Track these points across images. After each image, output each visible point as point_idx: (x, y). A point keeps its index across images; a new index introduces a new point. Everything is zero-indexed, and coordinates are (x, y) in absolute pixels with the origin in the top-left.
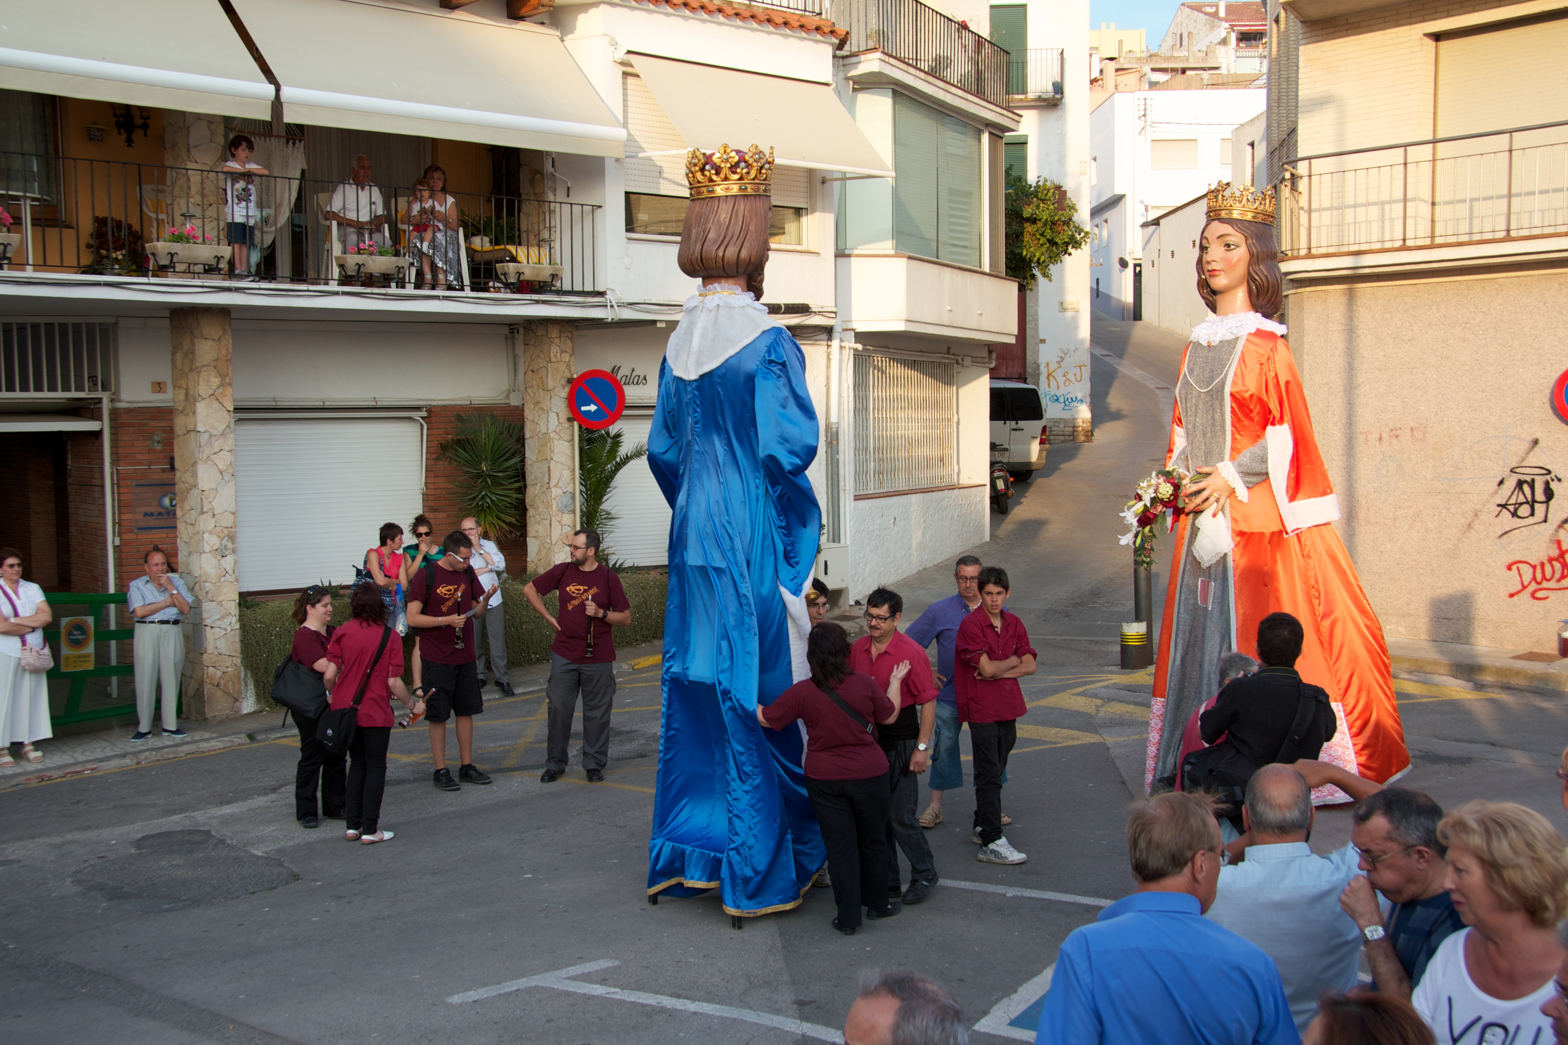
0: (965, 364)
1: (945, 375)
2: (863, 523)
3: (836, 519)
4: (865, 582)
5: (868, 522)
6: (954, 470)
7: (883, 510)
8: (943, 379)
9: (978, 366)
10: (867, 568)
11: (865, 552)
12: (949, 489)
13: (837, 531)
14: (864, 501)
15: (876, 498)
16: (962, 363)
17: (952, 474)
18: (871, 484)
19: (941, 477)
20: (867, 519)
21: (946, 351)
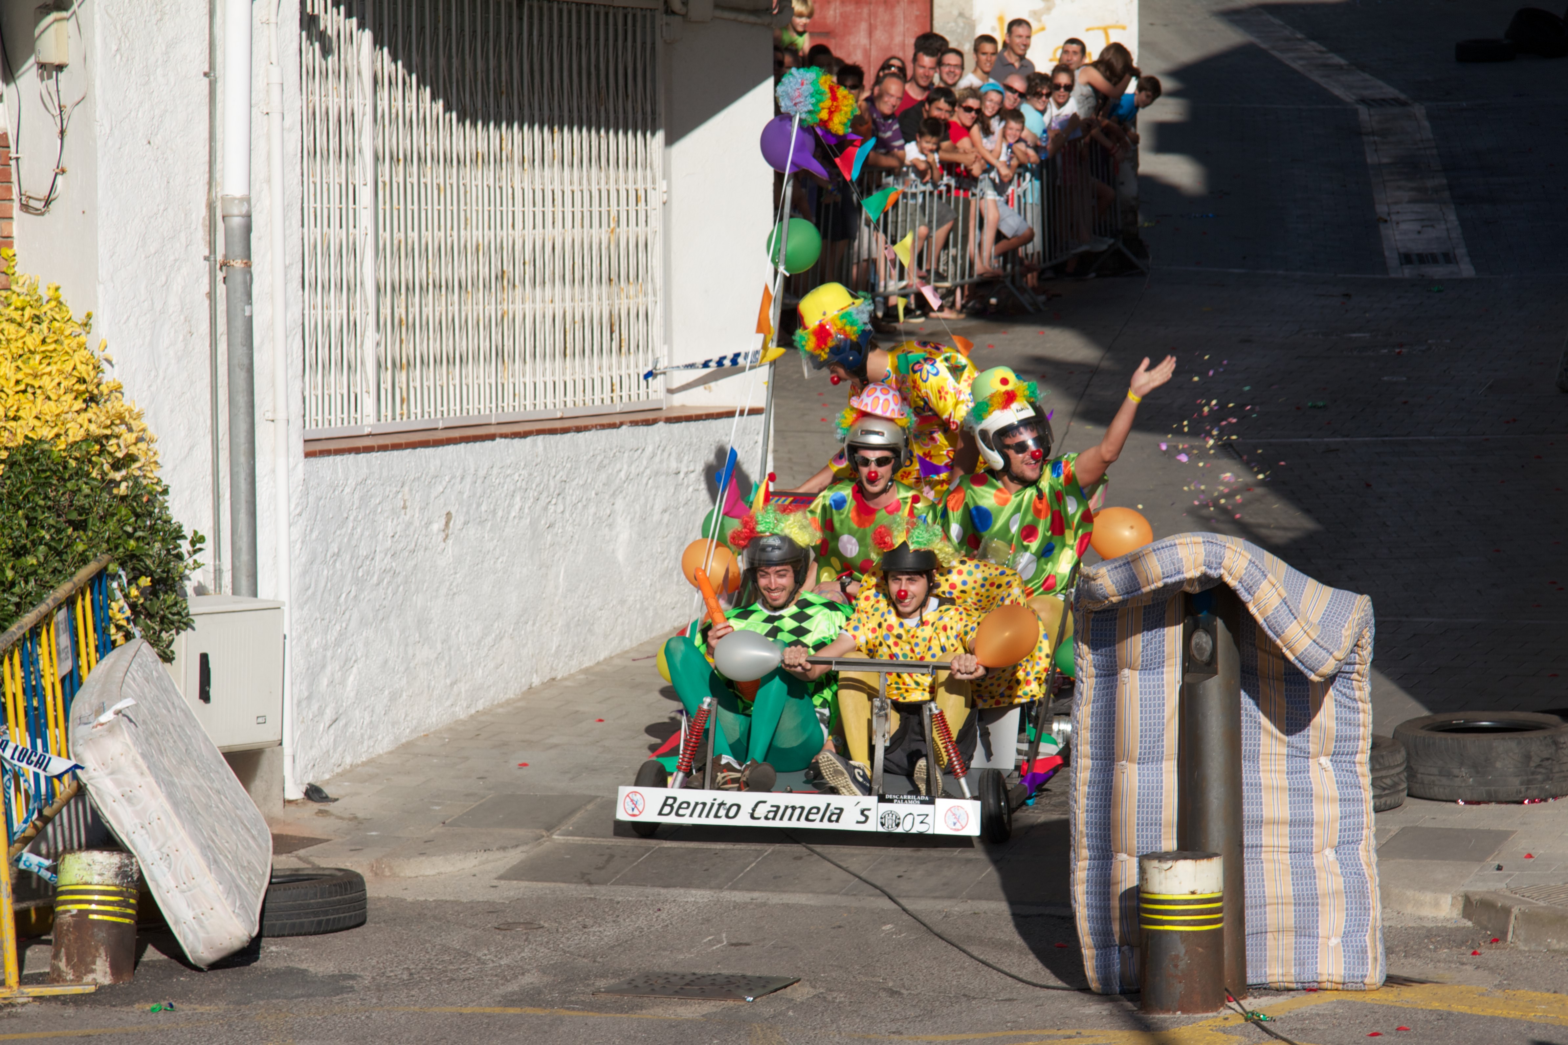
0: (694, 15)
1: (625, 48)
2: (338, 532)
3: (243, 517)
4: (342, 723)
5: (354, 528)
6: (656, 361)
7: (406, 489)
8: (620, 60)
9: (735, 20)
10: (351, 678)
11: (344, 625)
12: (635, 423)
13: (245, 557)
14: (338, 458)
15: (383, 448)
16: (683, 11)
17: (649, 375)
18: (368, 404)
19: (612, 385)
20: (351, 518)
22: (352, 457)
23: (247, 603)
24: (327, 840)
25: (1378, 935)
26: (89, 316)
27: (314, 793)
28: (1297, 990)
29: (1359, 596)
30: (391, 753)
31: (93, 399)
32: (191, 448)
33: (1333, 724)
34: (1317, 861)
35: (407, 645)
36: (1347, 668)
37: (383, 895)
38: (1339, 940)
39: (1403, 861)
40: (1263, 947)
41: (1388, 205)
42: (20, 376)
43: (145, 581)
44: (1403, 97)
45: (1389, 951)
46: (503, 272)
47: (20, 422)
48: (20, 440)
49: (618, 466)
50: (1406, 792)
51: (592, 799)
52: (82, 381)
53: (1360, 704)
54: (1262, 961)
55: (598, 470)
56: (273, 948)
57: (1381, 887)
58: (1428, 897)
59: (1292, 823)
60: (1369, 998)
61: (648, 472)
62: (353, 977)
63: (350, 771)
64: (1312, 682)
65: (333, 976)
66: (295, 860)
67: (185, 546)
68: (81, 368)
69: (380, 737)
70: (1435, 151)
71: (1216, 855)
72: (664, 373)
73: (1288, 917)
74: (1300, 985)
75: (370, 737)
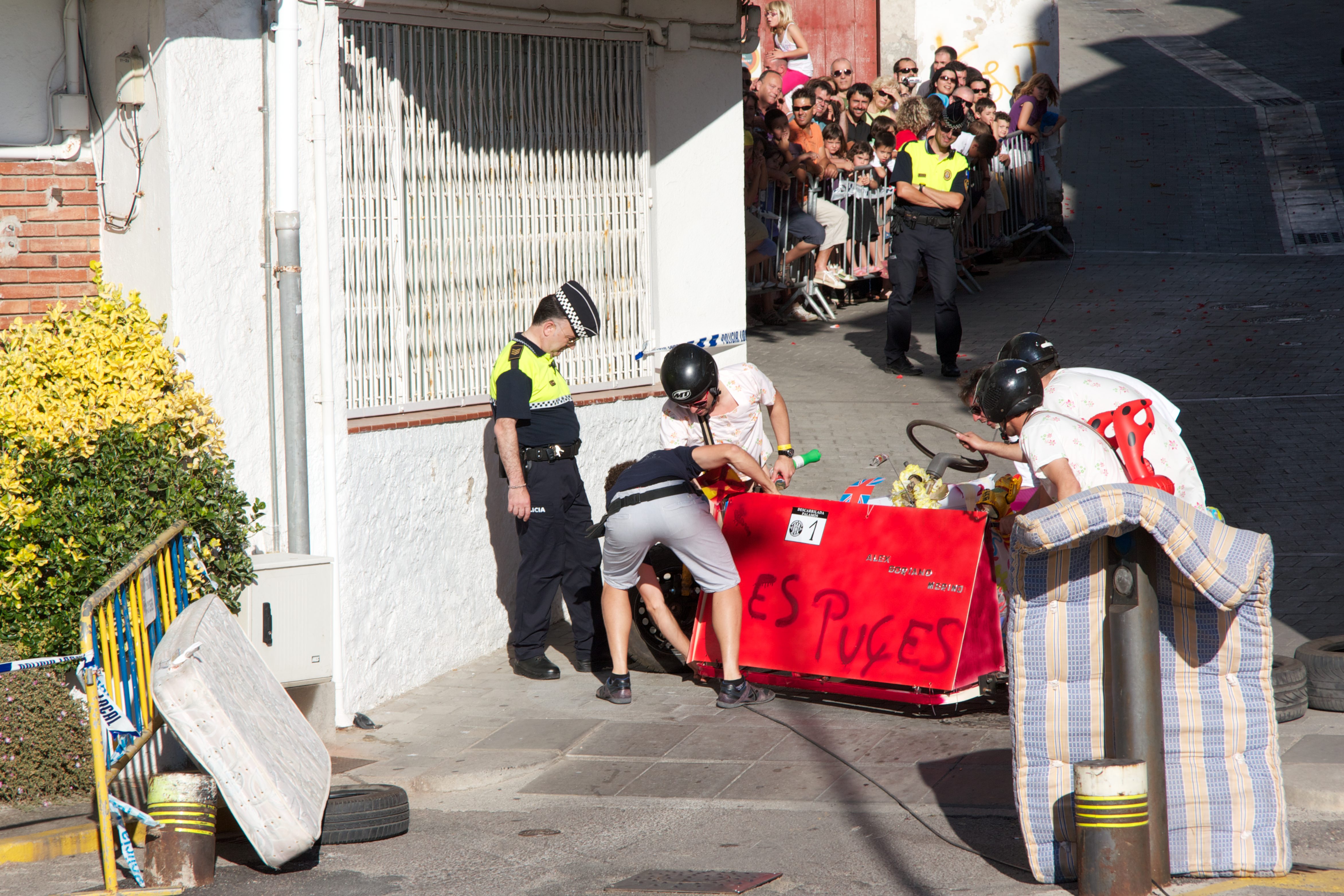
1: (615, 75)
2: (378, 497)
3: (297, 485)
4: (383, 660)
5: (391, 493)
6: (646, 345)
7: (435, 458)
8: (610, 86)
9: (709, 49)
10: (391, 622)
11: (384, 577)
12: (628, 398)
13: (299, 520)
14: (377, 433)
15: (415, 424)
16: (664, 43)
17: (640, 355)
18: (401, 387)
19: (608, 365)
20: (389, 485)
21: (617, 11)
22: (388, 432)
23: (301, 559)
24: (374, 762)
25: (1285, 828)
26: (165, 317)
27: (361, 721)
28: (1215, 877)
29: (1260, 535)
30: (426, 685)
31: (167, 388)
32: (252, 428)
33: (1239, 645)
34: (1229, 764)
35: (437, 593)
36: (1251, 597)
37: (422, 808)
38: (1250, 833)
39: (1305, 764)
40: (1184, 841)
41: (1283, 191)
42: (107, 370)
43: (215, 543)
44: (1295, 96)
45: (1294, 843)
46: (514, 270)
47: (109, 409)
48: (108, 424)
49: (615, 435)
50: (1307, 705)
51: (599, 722)
52: (159, 372)
53: (1262, 628)
54: (1184, 854)
55: (598, 439)
56: (331, 855)
57: (1286, 787)
58: (1328, 795)
59: (1205, 732)
60: (1277, 883)
61: (640, 439)
62: (400, 878)
63: (391, 702)
64: (1220, 611)
65: (382, 877)
66: (347, 779)
67: (249, 512)
68: (159, 362)
69: (416, 672)
70: (1324, 144)
71: (1141, 761)
72: (653, 354)
73: (1205, 814)
74: (1217, 874)
75: (408, 673)
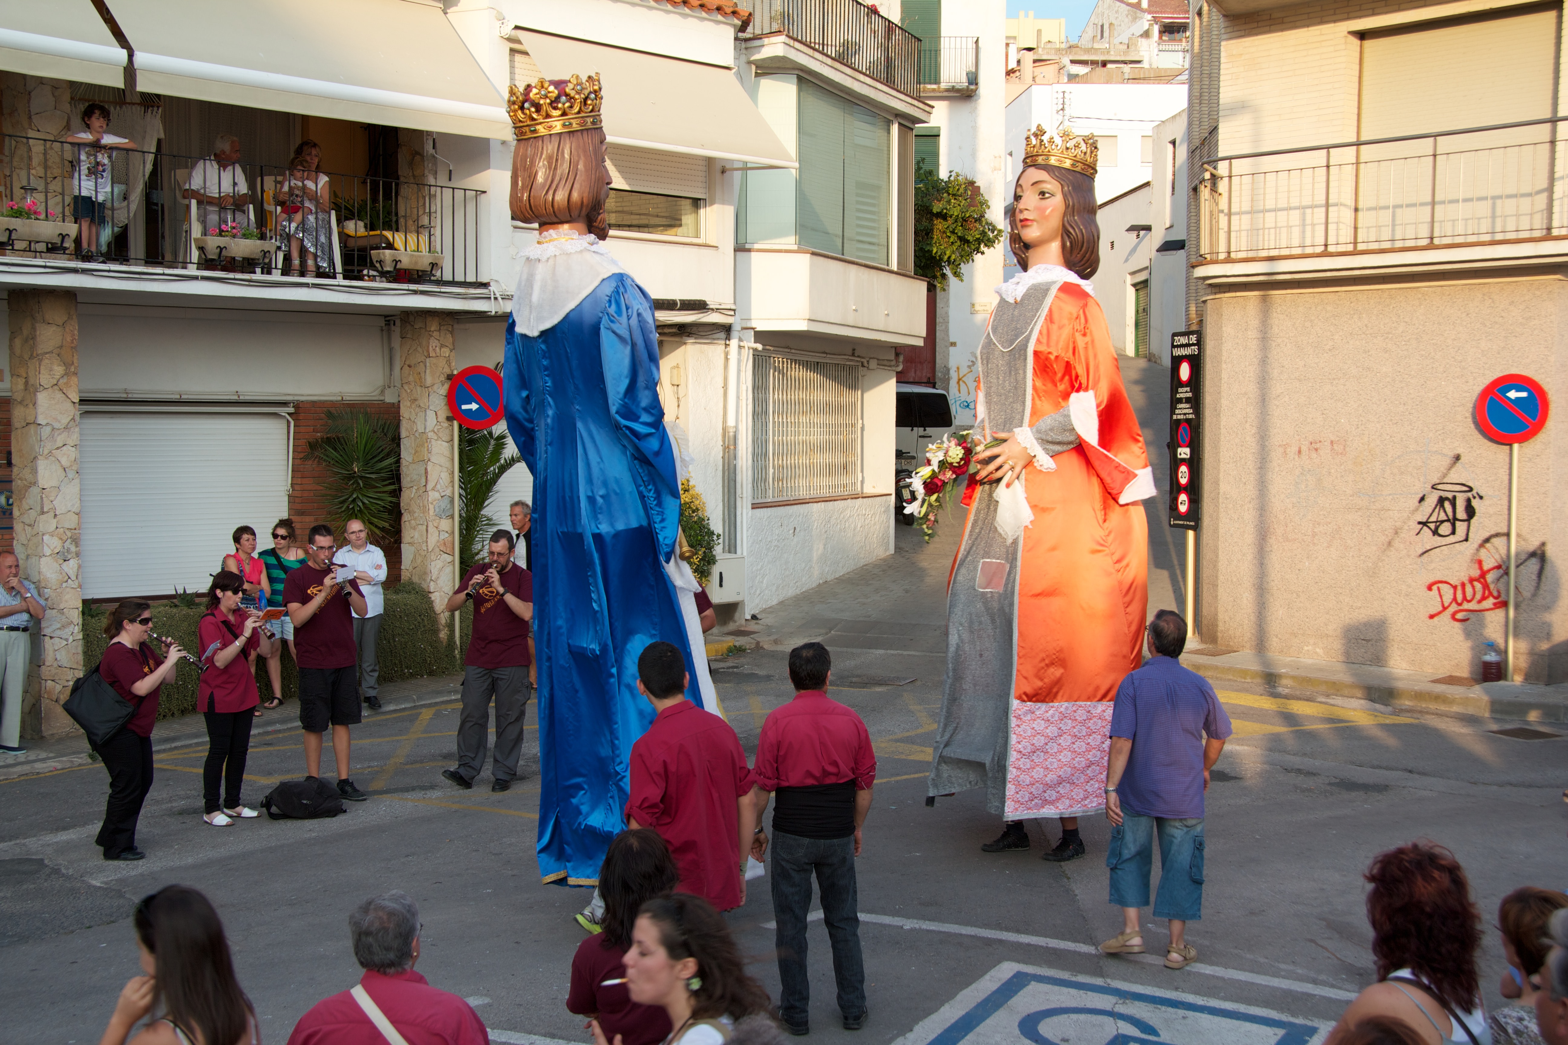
0: (871, 367)
1: (849, 378)
2: (761, 534)
3: (732, 528)
4: (762, 594)
5: (766, 532)
7: (782, 519)
8: (848, 381)
9: (884, 369)
10: (765, 580)
11: (763, 563)
12: (853, 498)
13: (733, 541)
14: (761, 509)
15: (775, 506)
16: (868, 366)
17: (856, 482)
18: (769, 492)
19: (844, 486)
20: (765, 529)
21: (850, 353)
22: (765, 509)
23: (733, 555)
24: (759, 633)
27: (754, 617)
30: (777, 604)
43: (704, 549)
49: (847, 512)
55: (841, 513)
56: (746, 666)
61: (857, 514)
62: (773, 676)
63: (765, 610)
67: (715, 538)
69: (773, 599)
72: (861, 482)
75: (771, 599)
